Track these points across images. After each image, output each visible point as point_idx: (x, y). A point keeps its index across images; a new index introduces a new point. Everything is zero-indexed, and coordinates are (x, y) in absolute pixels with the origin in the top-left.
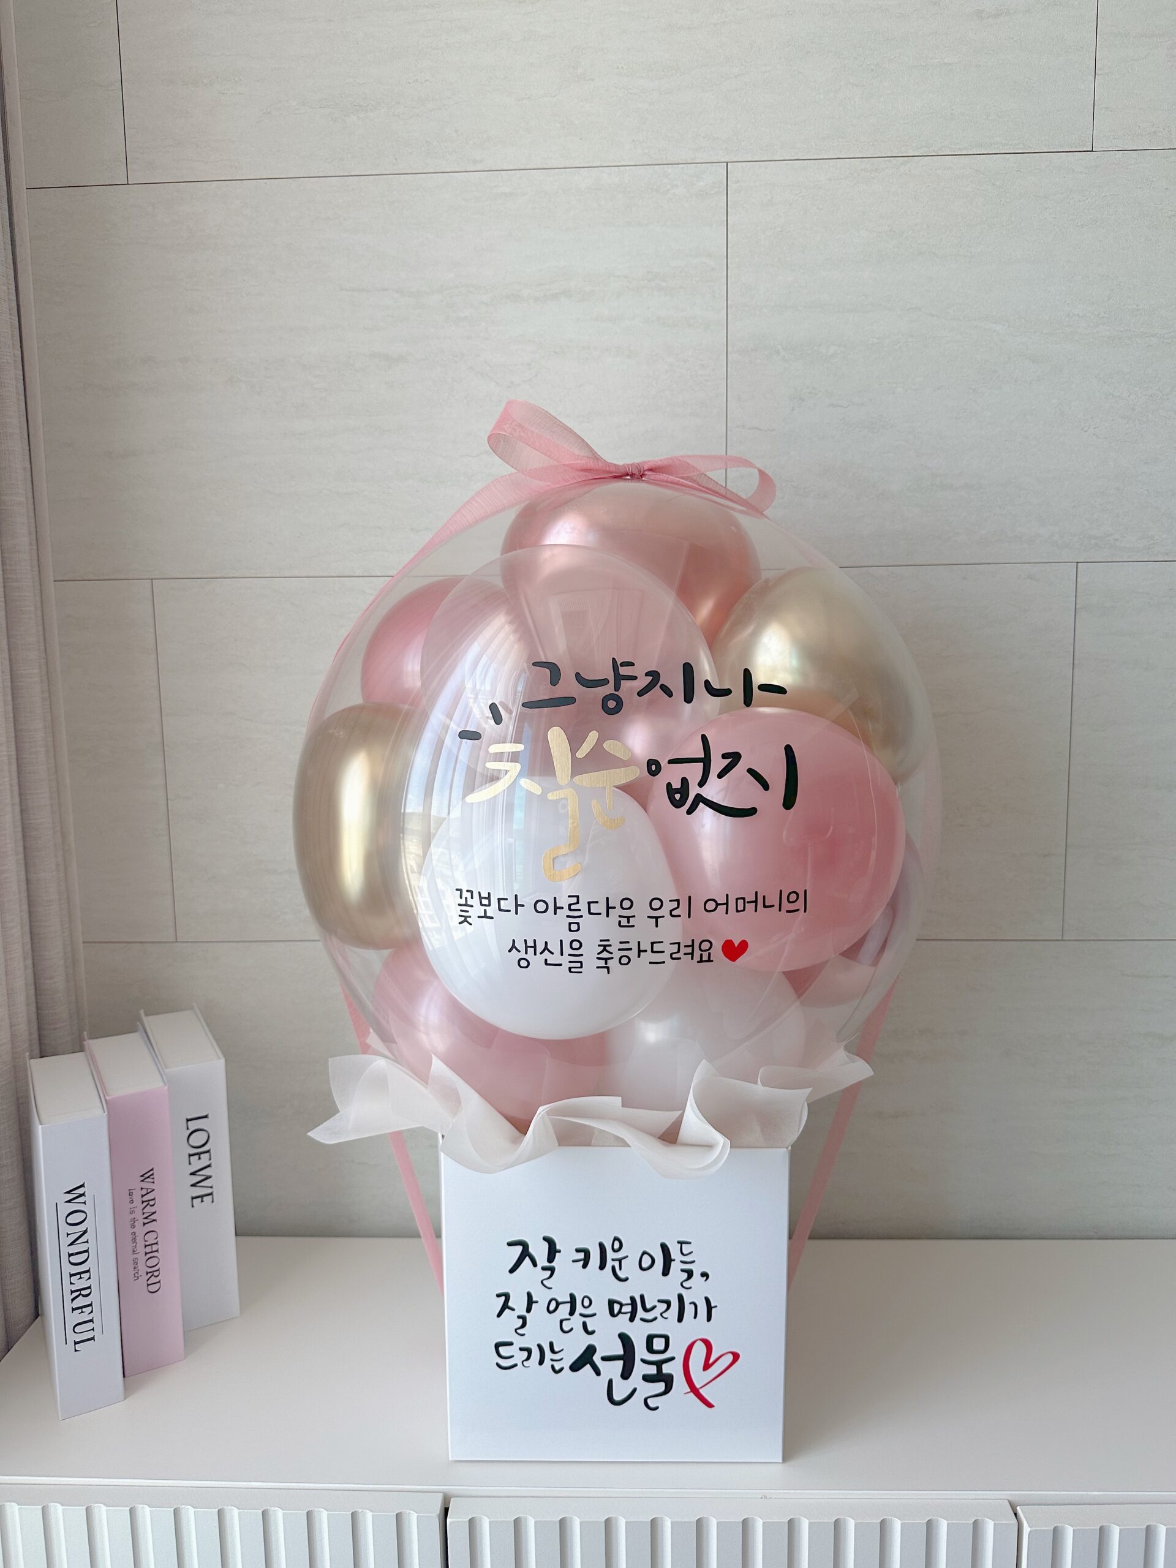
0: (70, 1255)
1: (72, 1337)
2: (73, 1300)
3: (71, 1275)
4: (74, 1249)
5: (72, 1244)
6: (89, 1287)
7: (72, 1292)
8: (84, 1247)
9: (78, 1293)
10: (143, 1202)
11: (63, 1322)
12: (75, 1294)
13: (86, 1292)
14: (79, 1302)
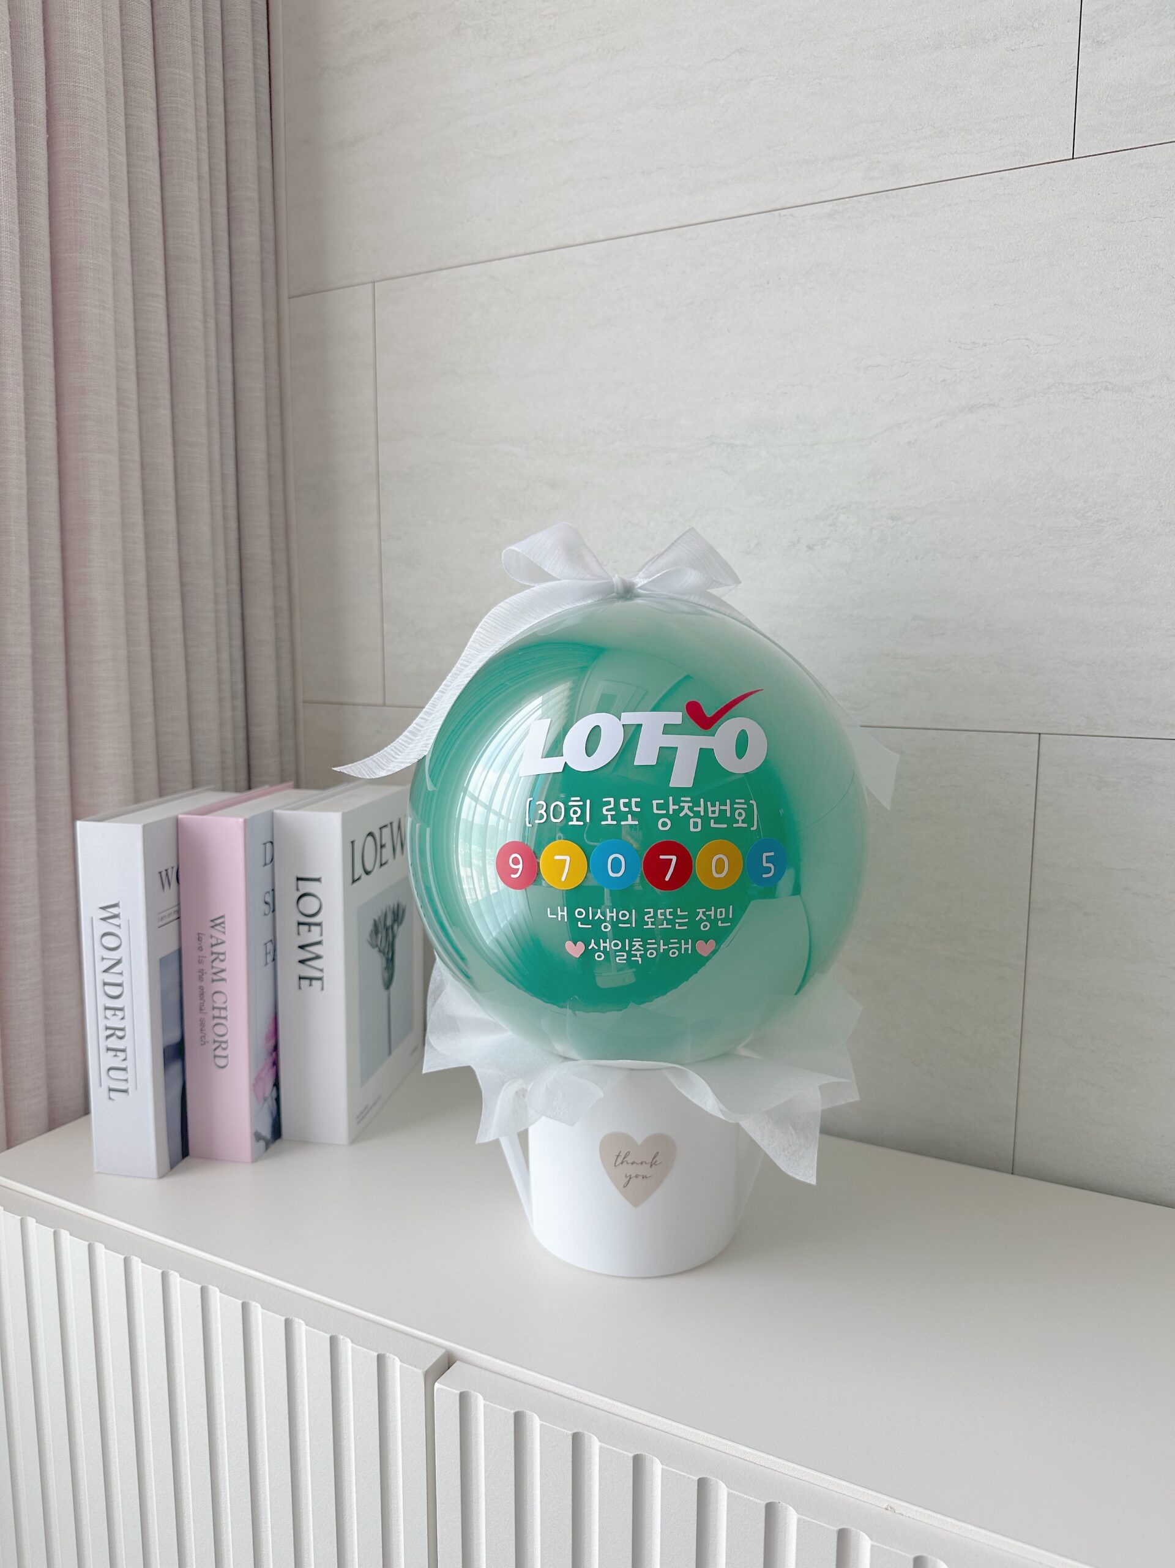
0: (105, 984)
1: (107, 1083)
2: (108, 1037)
3: (106, 1008)
4: (109, 978)
5: (106, 971)
6: (123, 1029)
7: (107, 1028)
8: (117, 979)
9: (114, 1032)
10: (213, 953)
11: (98, 1060)
12: (110, 1032)
13: (120, 1033)
14: (113, 1043)
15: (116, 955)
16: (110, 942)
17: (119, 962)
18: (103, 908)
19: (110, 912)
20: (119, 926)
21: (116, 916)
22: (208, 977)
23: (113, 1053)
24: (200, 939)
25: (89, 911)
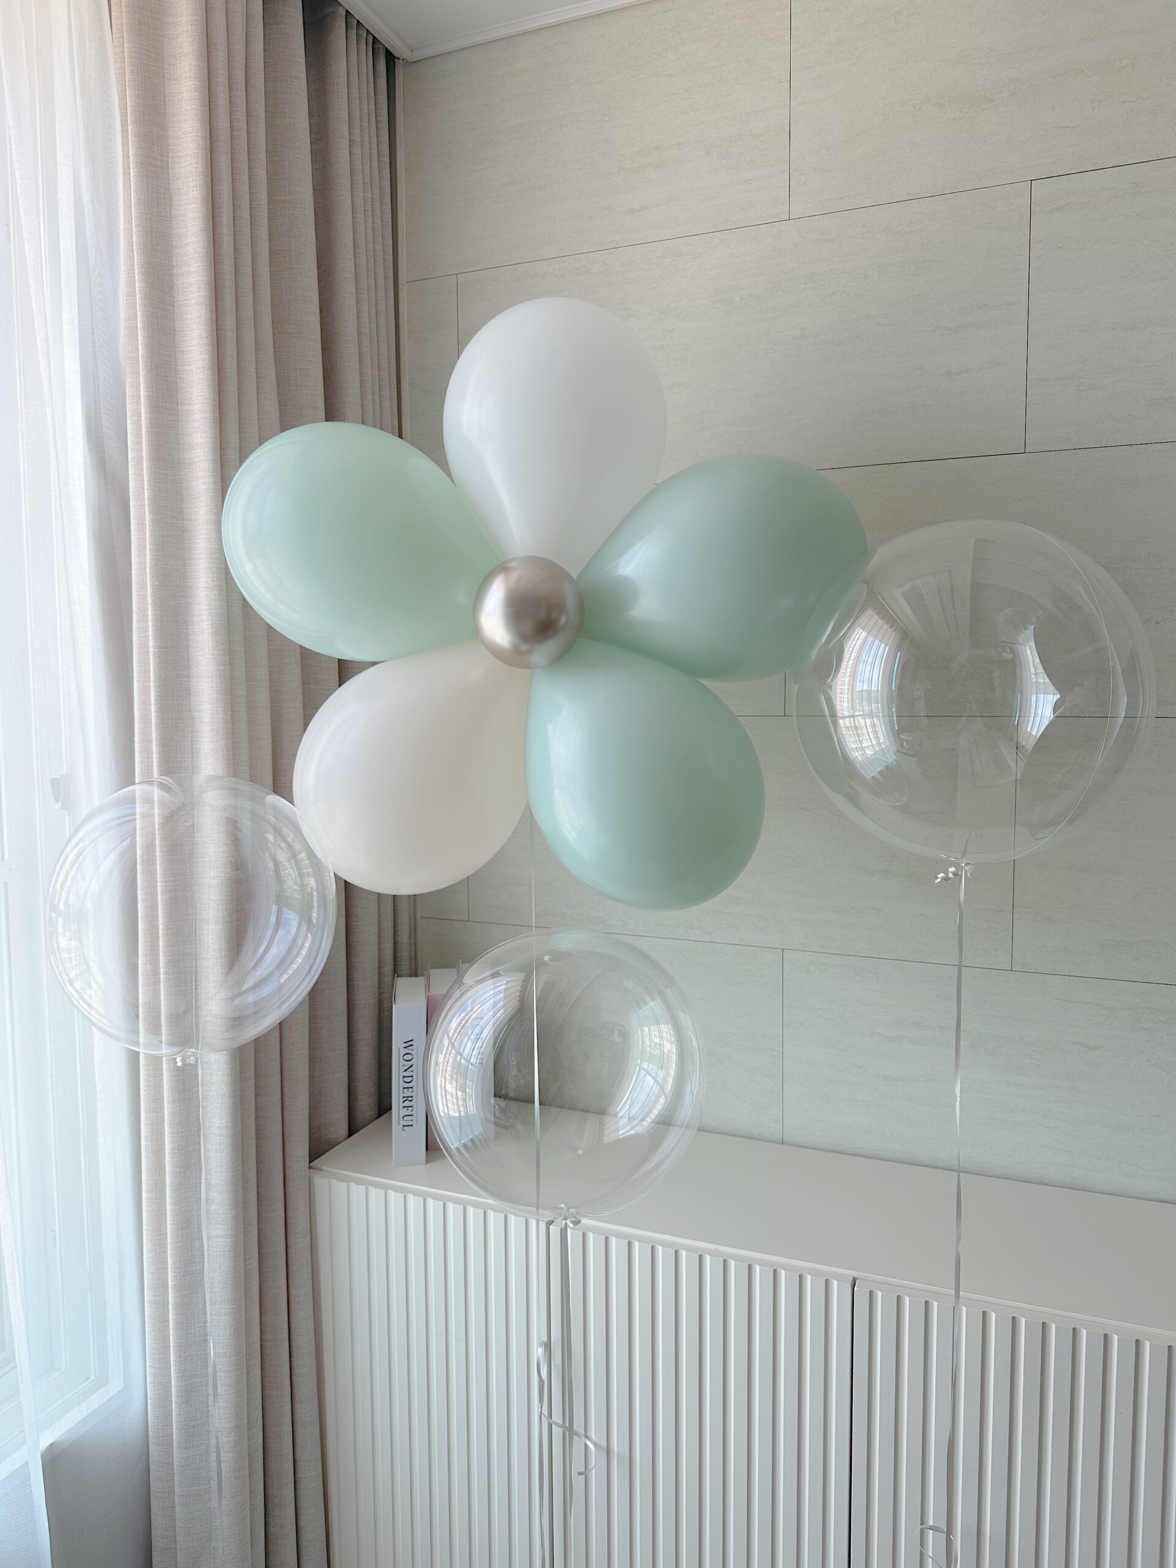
0: (405, 1077)
1: (402, 1123)
2: (404, 1102)
3: (404, 1088)
4: (406, 1074)
5: (405, 1071)
6: (412, 1097)
7: (404, 1097)
8: (410, 1074)
9: (407, 1099)
11: (398, 1112)
13: (410, 1099)
14: (407, 1104)
15: (410, 1063)
16: (408, 1057)
17: (412, 1066)
18: (406, 1043)
19: (409, 1044)
20: (413, 1050)
21: (412, 1045)
23: (406, 1108)
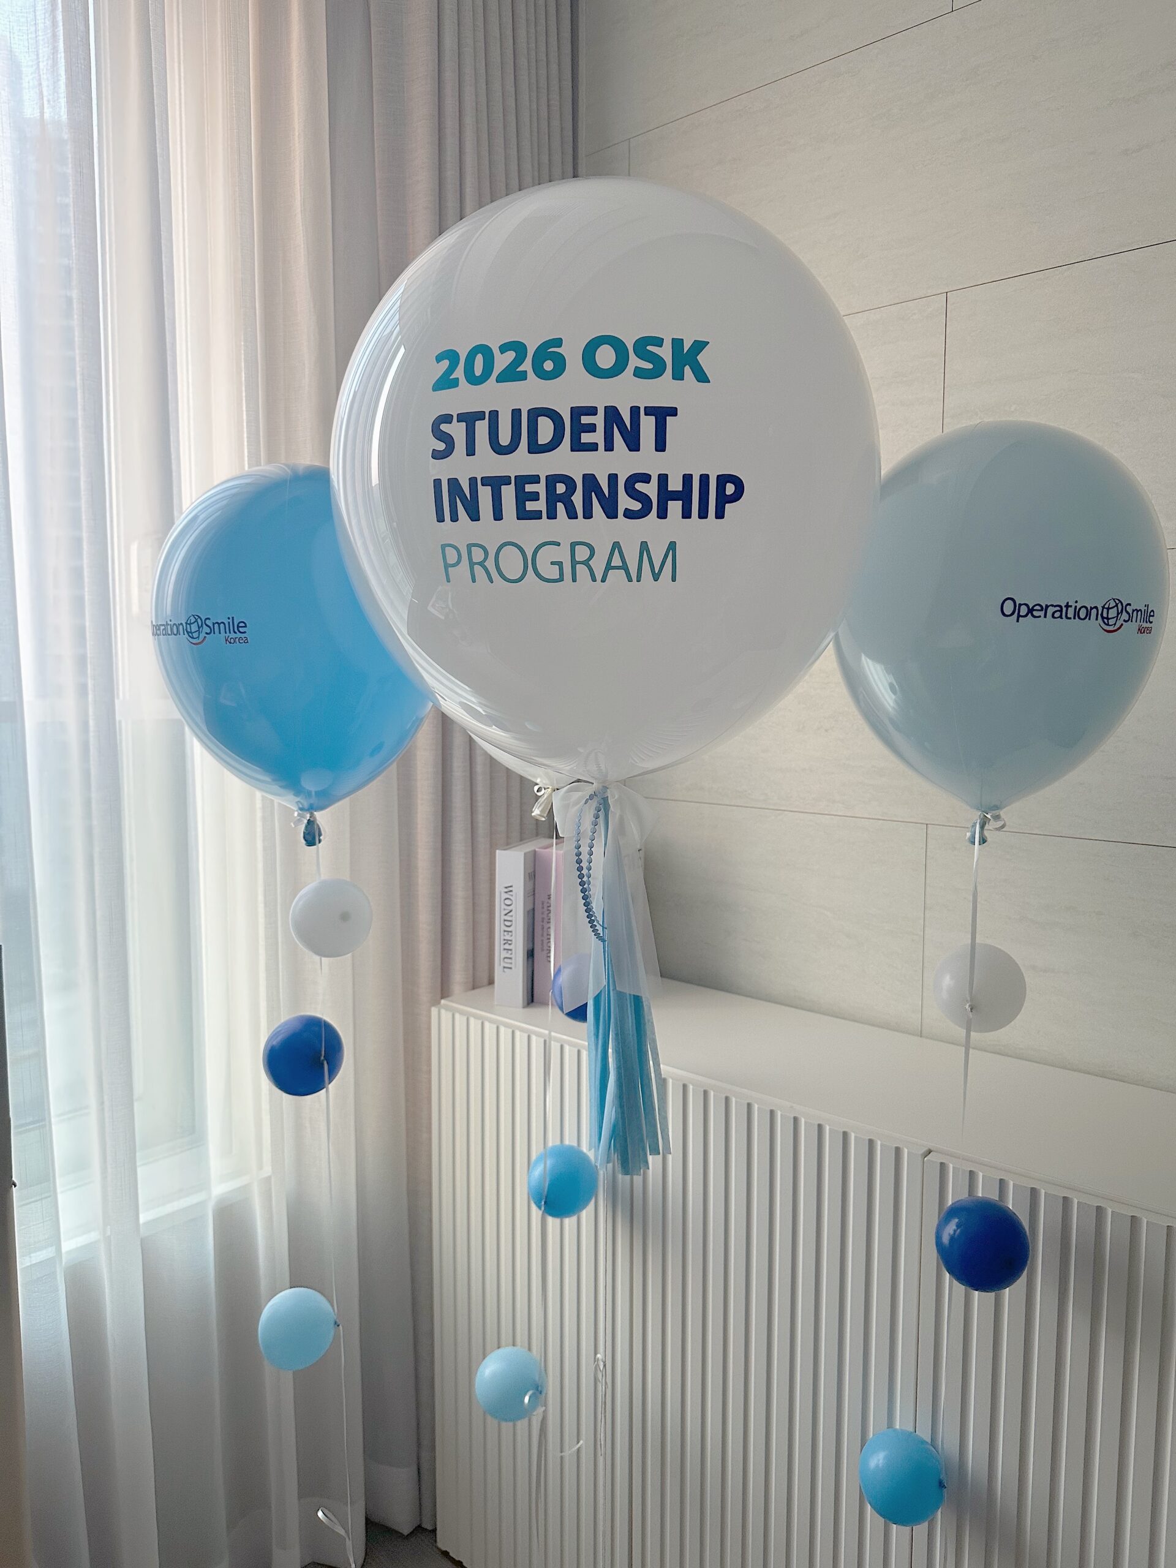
0: (505, 920)
1: (503, 964)
2: (504, 944)
3: (505, 931)
4: (507, 918)
5: (506, 915)
6: (511, 940)
7: (504, 940)
8: (509, 919)
9: (507, 942)
10: (548, 910)
11: (499, 953)
12: (505, 941)
13: (509, 942)
14: (507, 946)
15: (510, 908)
16: (507, 902)
17: (511, 911)
18: (506, 888)
19: (509, 889)
20: (512, 896)
21: (510, 891)
22: (546, 921)
23: (506, 951)
24: (543, 904)
25: (499, 888)
